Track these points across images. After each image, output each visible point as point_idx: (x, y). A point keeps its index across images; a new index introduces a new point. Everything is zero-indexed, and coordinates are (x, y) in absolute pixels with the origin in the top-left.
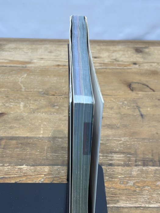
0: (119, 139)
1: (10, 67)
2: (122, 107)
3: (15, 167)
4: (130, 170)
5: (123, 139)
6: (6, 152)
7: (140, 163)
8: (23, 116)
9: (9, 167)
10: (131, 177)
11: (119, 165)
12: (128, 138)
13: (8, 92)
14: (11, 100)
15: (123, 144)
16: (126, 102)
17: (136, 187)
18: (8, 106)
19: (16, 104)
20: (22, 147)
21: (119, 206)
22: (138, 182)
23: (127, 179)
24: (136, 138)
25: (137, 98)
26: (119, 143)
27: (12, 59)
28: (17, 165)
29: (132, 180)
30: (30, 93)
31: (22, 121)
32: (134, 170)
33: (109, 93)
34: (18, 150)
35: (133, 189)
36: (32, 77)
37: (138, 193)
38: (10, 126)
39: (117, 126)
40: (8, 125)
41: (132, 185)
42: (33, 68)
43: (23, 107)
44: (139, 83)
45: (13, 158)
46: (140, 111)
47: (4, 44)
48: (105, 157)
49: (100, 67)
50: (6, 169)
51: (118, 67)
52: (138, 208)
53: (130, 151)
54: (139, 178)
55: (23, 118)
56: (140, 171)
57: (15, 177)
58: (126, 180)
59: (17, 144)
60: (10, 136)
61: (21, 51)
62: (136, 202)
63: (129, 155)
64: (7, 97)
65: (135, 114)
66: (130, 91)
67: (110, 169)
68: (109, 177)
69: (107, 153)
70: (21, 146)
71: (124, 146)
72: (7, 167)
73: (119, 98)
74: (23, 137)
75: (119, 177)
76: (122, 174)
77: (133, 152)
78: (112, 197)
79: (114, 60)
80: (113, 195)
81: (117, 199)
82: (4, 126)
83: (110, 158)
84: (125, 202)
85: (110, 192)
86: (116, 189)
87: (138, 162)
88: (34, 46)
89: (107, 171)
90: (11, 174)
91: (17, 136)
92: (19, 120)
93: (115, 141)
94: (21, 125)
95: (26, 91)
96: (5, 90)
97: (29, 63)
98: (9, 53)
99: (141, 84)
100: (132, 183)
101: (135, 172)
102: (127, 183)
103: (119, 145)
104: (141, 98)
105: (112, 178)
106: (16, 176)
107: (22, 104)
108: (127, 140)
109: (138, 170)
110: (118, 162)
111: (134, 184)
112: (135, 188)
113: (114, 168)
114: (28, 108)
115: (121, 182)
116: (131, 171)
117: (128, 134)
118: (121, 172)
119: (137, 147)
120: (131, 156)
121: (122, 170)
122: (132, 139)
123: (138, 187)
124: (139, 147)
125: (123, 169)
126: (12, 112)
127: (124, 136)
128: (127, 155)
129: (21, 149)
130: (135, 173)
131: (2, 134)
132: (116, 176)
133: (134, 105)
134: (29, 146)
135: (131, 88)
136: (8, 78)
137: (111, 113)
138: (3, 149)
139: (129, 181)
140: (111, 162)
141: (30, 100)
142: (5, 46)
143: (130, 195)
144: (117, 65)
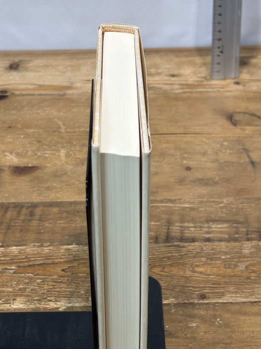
0: (218, 200)
1: (40, 96)
2: (221, 151)
3: (60, 247)
4: (239, 247)
5: (225, 200)
6: (44, 225)
7: (253, 236)
8: (66, 170)
9: (51, 248)
10: (241, 256)
11: (221, 240)
12: (232, 198)
13: (39, 135)
14: (45, 147)
15: (225, 207)
16: (225, 143)
17: (250, 272)
18: (42, 156)
19: (54, 152)
20: (68, 218)
21: (225, 301)
22: (253, 265)
23: (236, 260)
24: (245, 198)
25: (244, 137)
26: (219, 207)
27: (41, 83)
28: (63, 245)
29: (243, 262)
30: (73, 134)
31: (64, 178)
32: (246, 246)
33: (197, 130)
34: (62, 222)
35: (245, 275)
36: (75, 110)
37: (254, 281)
38: (47, 185)
39: (214, 181)
40: (44, 185)
41: (244, 269)
42: (75, 96)
43: (65, 156)
44: (245, 113)
45: (55, 233)
46: (249, 157)
47: (27, 61)
48: (197, 228)
49: (181, 91)
50: (46, 250)
51: (209, 90)
52: (255, 304)
53: (237, 218)
54: (253, 259)
55: (66, 173)
56: (255, 248)
57: (61, 263)
58: (233, 261)
59: (60, 213)
60: (48, 201)
61: (54, 70)
62: (252, 294)
63: (236, 223)
64: (39, 142)
65: (242, 161)
66: (232, 127)
67: (207, 246)
68: (207, 259)
69: (202, 222)
70: (66, 215)
71: (227, 210)
72: (48, 248)
73: (214, 137)
74: (69, 202)
75: (223, 257)
76: (226, 253)
77: (241, 220)
78: (213, 288)
79: (203, 79)
80: (215, 286)
81: (222, 291)
82: (38, 185)
83: (207, 230)
84: (234, 295)
85: (210, 280)
86: (218, 275)
87: (251, 235)
88: (75, 62)
89: (202, 249)
90: (54, 257)
91: (59, 201)
92: (60, 176)
93: (212, 204)
94: (64, 184)
95: (68, 132)
96: (35, 131)
97: (69, 88)
98: (37, 74)
99: (248, 114)
100: (244, 266)
101: (248, 249)
102: (236, 266)
103: (219, 210)
104: (250, 137)
105: (212, 260)
106: (62, 260)
107: (63, 153)
108: (232, 201)
109: (252, 246)
110: (219, 235)
111: (246, 267)
112: (248, 273)
113: (214, 245)
114: (73, 157)
115: (225, 265)
116: (240, 249)
117: (233, 192)
118: (225, 250)
119: (247, 212)
120: (239, 225)
121: (227, 247)
122: (239, 199)
123: (254, 272)
124: (252, 212)
125: (228, 245)
126: (49, 165)
127: (227, 196)
128: (233, 224)
129: (67, 221)
130: (246, 251)
131: (35, 199)
132: (217, 256)
133: (241, 147)
134: (79, 215)
135: (233, 121)
136: (38, 113)
137: (204, 161)
138: (40, 220)
139: (239, 264)
140: (208, 236)
141: (75, 145)
142: (28, 64)
143: (241, 285)
144: (208, 86)
